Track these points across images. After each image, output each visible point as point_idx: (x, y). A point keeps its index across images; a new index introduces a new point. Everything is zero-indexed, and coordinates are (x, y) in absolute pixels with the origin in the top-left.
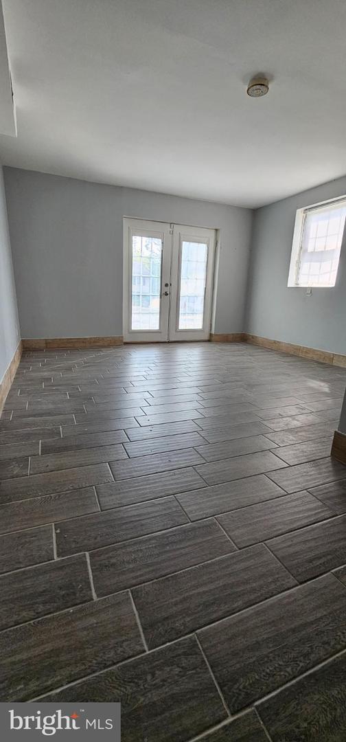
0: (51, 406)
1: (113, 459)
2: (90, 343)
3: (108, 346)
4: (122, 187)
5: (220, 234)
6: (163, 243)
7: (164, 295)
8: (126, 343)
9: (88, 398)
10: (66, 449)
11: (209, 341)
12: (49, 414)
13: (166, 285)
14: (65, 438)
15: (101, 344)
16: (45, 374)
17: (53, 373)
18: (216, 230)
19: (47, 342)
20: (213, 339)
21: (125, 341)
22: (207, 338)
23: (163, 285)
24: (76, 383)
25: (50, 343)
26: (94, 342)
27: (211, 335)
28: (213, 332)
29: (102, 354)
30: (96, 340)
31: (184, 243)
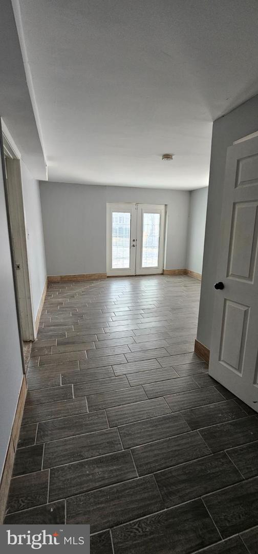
0: (62, 321)
1: (88, 348)
2: (86, 277)
3: (97, 280)
4: (105, 186)
5: (168, 206)
6: (131, 215)
7: (133, 246)
8: (108, 277)
9: (81, 316)
10: (68, 343)
11: (162, 274)
12: (61, 325)
13: (134, 240)
14: (68, 338)
15: (93, 278)
16: (60, 300)
17: (64, 299)
18: (166, 205)
19: (62, 278)
20: (165, 273)
21: (108, 275)
22: (161, 272)
23: (132, 241)
24: (76, 306)
25: (63, 278)
26: (89, 277)
27: (163, 270)
28: (165, 269)
29: (93, 285)
30: (90, 276)
31: (144, 214)
